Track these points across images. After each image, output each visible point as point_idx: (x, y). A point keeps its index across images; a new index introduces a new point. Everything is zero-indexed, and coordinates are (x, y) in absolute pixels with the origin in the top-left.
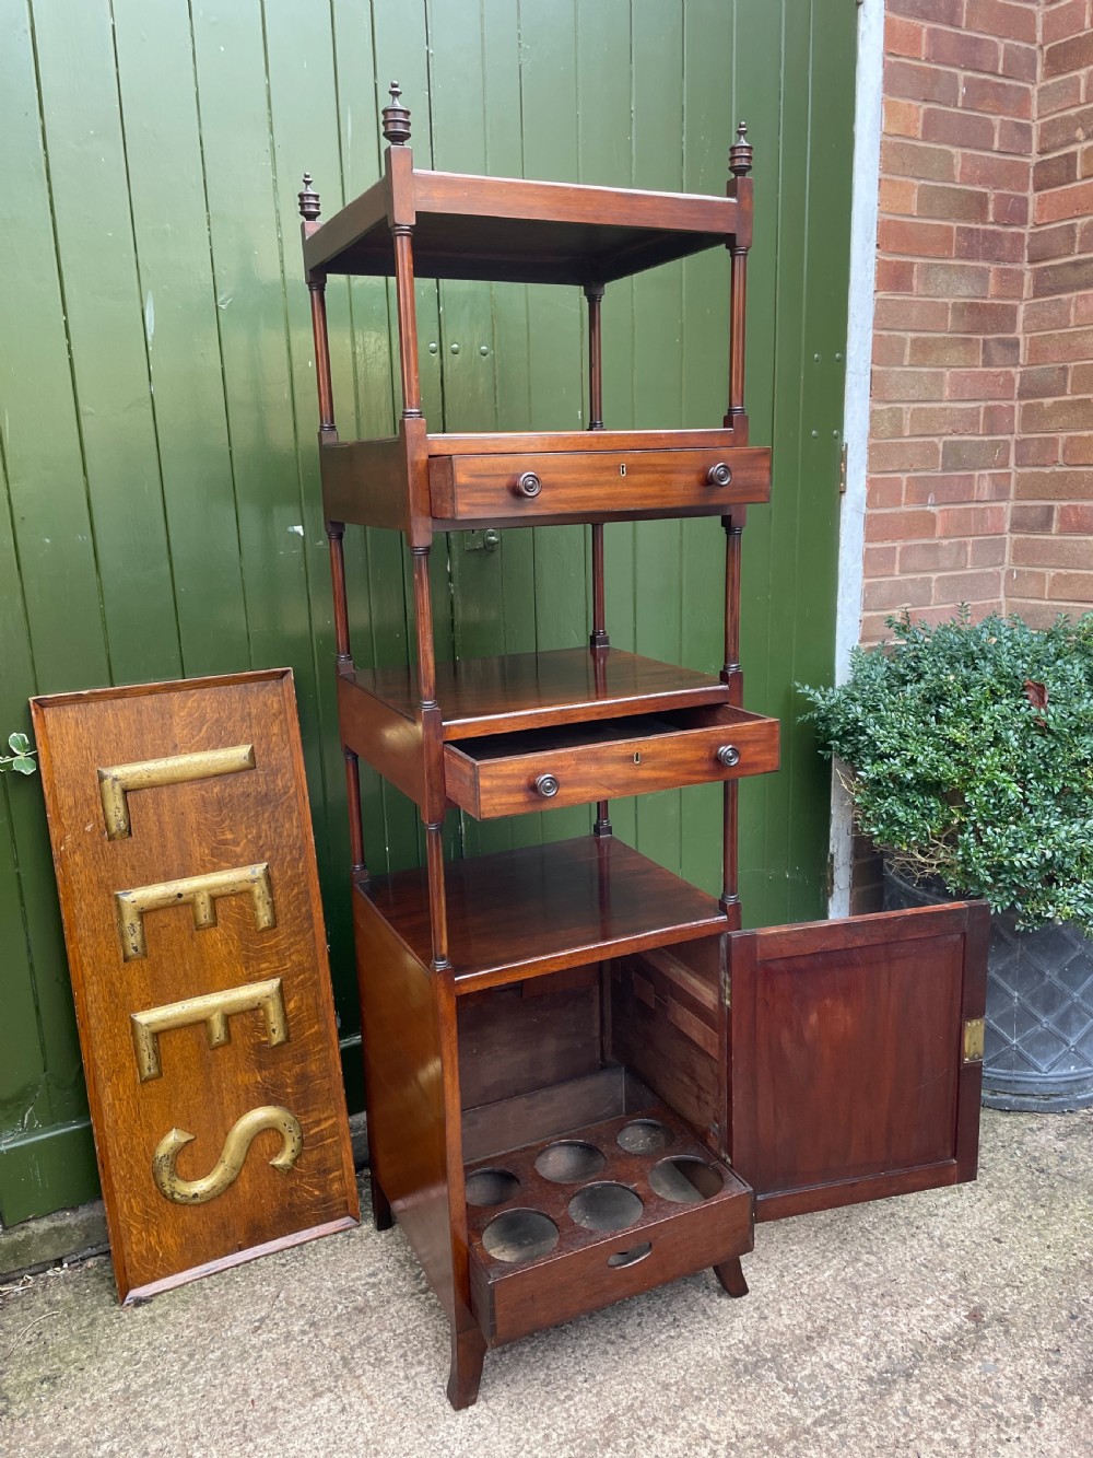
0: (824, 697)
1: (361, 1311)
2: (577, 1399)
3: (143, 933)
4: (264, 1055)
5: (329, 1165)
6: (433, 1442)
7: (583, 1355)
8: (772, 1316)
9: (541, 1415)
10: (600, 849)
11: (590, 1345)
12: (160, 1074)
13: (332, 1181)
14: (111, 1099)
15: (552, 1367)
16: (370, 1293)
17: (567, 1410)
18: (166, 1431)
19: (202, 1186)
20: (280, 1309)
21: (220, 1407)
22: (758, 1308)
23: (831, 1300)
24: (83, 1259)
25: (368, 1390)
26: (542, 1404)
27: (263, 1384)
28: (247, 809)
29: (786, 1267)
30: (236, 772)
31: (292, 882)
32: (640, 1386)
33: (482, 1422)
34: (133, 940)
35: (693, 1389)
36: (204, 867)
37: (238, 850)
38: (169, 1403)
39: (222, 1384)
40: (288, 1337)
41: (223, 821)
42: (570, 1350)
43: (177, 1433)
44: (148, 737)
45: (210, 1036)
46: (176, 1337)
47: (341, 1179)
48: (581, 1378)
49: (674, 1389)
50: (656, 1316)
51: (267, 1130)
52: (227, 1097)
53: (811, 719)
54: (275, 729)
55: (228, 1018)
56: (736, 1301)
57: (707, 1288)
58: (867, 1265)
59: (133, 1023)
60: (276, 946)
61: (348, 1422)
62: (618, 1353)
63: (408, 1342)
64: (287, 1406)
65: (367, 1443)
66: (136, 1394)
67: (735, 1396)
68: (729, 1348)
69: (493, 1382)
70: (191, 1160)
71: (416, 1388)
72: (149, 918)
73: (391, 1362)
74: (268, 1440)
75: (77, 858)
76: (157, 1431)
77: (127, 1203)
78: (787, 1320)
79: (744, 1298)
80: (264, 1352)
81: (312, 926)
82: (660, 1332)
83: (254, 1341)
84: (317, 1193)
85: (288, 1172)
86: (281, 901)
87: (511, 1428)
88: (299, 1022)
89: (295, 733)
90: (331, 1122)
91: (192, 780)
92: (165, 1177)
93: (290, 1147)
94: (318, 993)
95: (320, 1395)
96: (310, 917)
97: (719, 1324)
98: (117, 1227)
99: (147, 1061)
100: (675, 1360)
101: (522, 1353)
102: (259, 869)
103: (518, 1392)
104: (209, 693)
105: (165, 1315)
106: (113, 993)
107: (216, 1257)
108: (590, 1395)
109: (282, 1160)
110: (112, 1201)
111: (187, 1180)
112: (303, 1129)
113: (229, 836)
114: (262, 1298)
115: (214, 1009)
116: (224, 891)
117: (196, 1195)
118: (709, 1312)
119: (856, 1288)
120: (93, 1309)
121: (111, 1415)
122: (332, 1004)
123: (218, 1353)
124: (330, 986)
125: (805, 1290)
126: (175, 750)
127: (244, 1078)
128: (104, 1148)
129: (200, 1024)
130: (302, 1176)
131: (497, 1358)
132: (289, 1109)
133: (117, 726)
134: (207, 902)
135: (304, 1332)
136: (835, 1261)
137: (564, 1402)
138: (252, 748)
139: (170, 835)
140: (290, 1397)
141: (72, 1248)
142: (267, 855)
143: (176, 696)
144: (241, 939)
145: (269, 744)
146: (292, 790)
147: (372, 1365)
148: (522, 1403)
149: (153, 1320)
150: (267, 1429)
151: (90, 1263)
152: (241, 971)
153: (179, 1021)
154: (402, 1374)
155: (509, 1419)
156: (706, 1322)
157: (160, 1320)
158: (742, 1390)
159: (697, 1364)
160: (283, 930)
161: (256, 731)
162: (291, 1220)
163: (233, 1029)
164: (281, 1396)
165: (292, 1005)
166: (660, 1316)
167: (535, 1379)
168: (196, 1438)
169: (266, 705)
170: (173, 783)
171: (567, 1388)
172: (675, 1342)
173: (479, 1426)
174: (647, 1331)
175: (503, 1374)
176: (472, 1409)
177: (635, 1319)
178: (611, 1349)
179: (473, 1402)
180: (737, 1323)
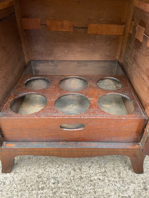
2: (45, 191)
7: (61, 170)
9: (27, 191)
11: (66, 167)
15: (46, 170)
17: (38, 195)
22: (144, 183)
33: (6, 182)
42: (57, 166)
48: (52, 181)
50: (98, 166)
56: (136, 175)
57: (126, 163)
62: (74, 177)
69: (23, 166)
79: (140, 175)
82: (96, 174)
87: (13, 190)
97: (123, 183)
100: (95, 192)
101: (40, 159)
103: (27, 175)
108: (51, 192)
118: (121, 175)
131: (31, 157)
137: (39, 189)
148: (25, 181)
155: (15, 187)
156: (117, 179)
166: (100, 167)
167: (37, 173)
171: (45, 183)
172: (100, 183)
173: (4, 184)
174: (91, 172)
175: (28, 165)
176: (8, 174)
177: (89, 164)
178: (73, 173)
179: (10, 172)
180: (132, 186)
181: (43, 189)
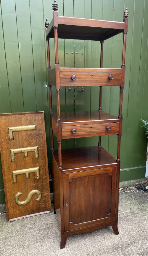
0: (146, 123)
1: (48, 228)
2: (83, 250)
3: (15, 157)
4: (36, 181)
5: (46, 201)
6: (56, 254)
7: (86, 242)
8: (123, 239)
10: (99, 148)
11: (87, 240)
12: (17, 182)
13: (47, 204)
14: (8, 186)
15: (80, 243)
16: (50, 225)
17: (81, 252)
18: (10, 245)
19: (23, 203)
20: (34, 226)
21: (20, 242)
22: (120, 237)
23: (134, 238)
24: (3, 213)
25: (46, 243)
26: (76, 250)
27: (28, 239)
28: (34, 137)
29: (127, 230)
30: (33, 130)
31: (42, 150)
32: (95, 249)
34: (13, 158)
35: (105, 251)
36: (26, 146)
37: (33, 144)
38: (12, 240)
39: (21, 238)
40: (35, 231)
41: (30, 138)
42: (84, 240)
43: (12, 246)
44: (17, 122)
45: (26, 176)
46: (16, 229)
47: (48, 204)
48: (84, 246)
49: (101, 250)
50: (101, 236)
51: (35, 194)
52: (29, 188)
53: (144, 127)
54: (40, 122)
55: (29, 174)
56: (116, 235)
57: (111, 232)
58: (143, 232)
59: (12, 173)
60: (39, 161)
61: (41, 248)
63: (55, 235)
64: (32, 244)
65: (44, 252)
66: (7, 238)
67: (112, 253)
68: (113, 244)
70: (21, 198)
71: (55, 244)
72: (16, 155)
73: (51, 238)
74: (27, 249)
75: (4, 143)
76: (9, 245)
77: (10, 205)
78: (125, 240)
79: (118, 235)
80: (30, 233)
81: (45, 158)
82: (101, 239)
83: (29, 231)
84: (44, 206)
85: (39, 202)
86: (40, 153)
88: (42, 175)
89: (44, 124)
90: (47, 194)
91: (25, 131)
92: (17, 200)
93: (39, 197)
94: (46, 171)
95: (37, 242)
96: (45, 157)
97: (112, 239)
98: (8, 208)
99: (15, 180)
101: (75, 240)
102: (36, 147)
103: (72, 247)
104: (29, 115)
105: (15, 225)
106: (9, 167)
107: (25, 215)
108: (85, 249)
109: (38, 199)
110: (7, 204)
111: (20, 201)
112: (42, 194)
113: (31, 141)
114: (32, 223)
115: (27, 172)
116: (30, 151)
117: (22, 204)
118: (111, 237)
119: (140, 236)
120: (3, 222)
121: (2, 241)
122: (48, 173)
123: (22, 233)
124: (48, 169)
125: (130, 235)
126: (22, 125)
127: (31, 184)
128: (6, 194)
129: (24, 174)
130: (41, 203)
132: (40, 190)
133: (12, 120)
134: (26, 152)
135: (38, 231)
136: (137, 230)
137: (80, 250)
138: (36, 126)
139: (20, 140)
140: (32, 242)
141: (2, 211)
142: (38, 145)
143: (22, 115)
144: (32, 159)
145: (39, 125)
146: (43, 134)
147: (48, 238)
148: (73, 249)
149: (13, 225)
150: (27, 248)
151: (5, 214)
152: (32, 165)
153: (20, 173)
154: (53, 241)
155: (70, 252)
156: (110, 239)
157: (14, 225)
158: (114, 252)
159: (107, 246)
160: (40, 159)
161: (37, 122)
162: (39, 210)
163: (30, 175)
164: (31, 242)
165: (41, 172)
167: (76, 245)
168: (15, 247)
169: (39, 118)
170: (21, 131)
171: (82, 247)
172: (103, 242)
173: (64, 252)
174: (98, 239)
175: (71, 243)
176: (64, 249)
177: (97, 236)
178: (91, 241)
179: (64, 248)
180: (116, 240)
181: (81, 249)
